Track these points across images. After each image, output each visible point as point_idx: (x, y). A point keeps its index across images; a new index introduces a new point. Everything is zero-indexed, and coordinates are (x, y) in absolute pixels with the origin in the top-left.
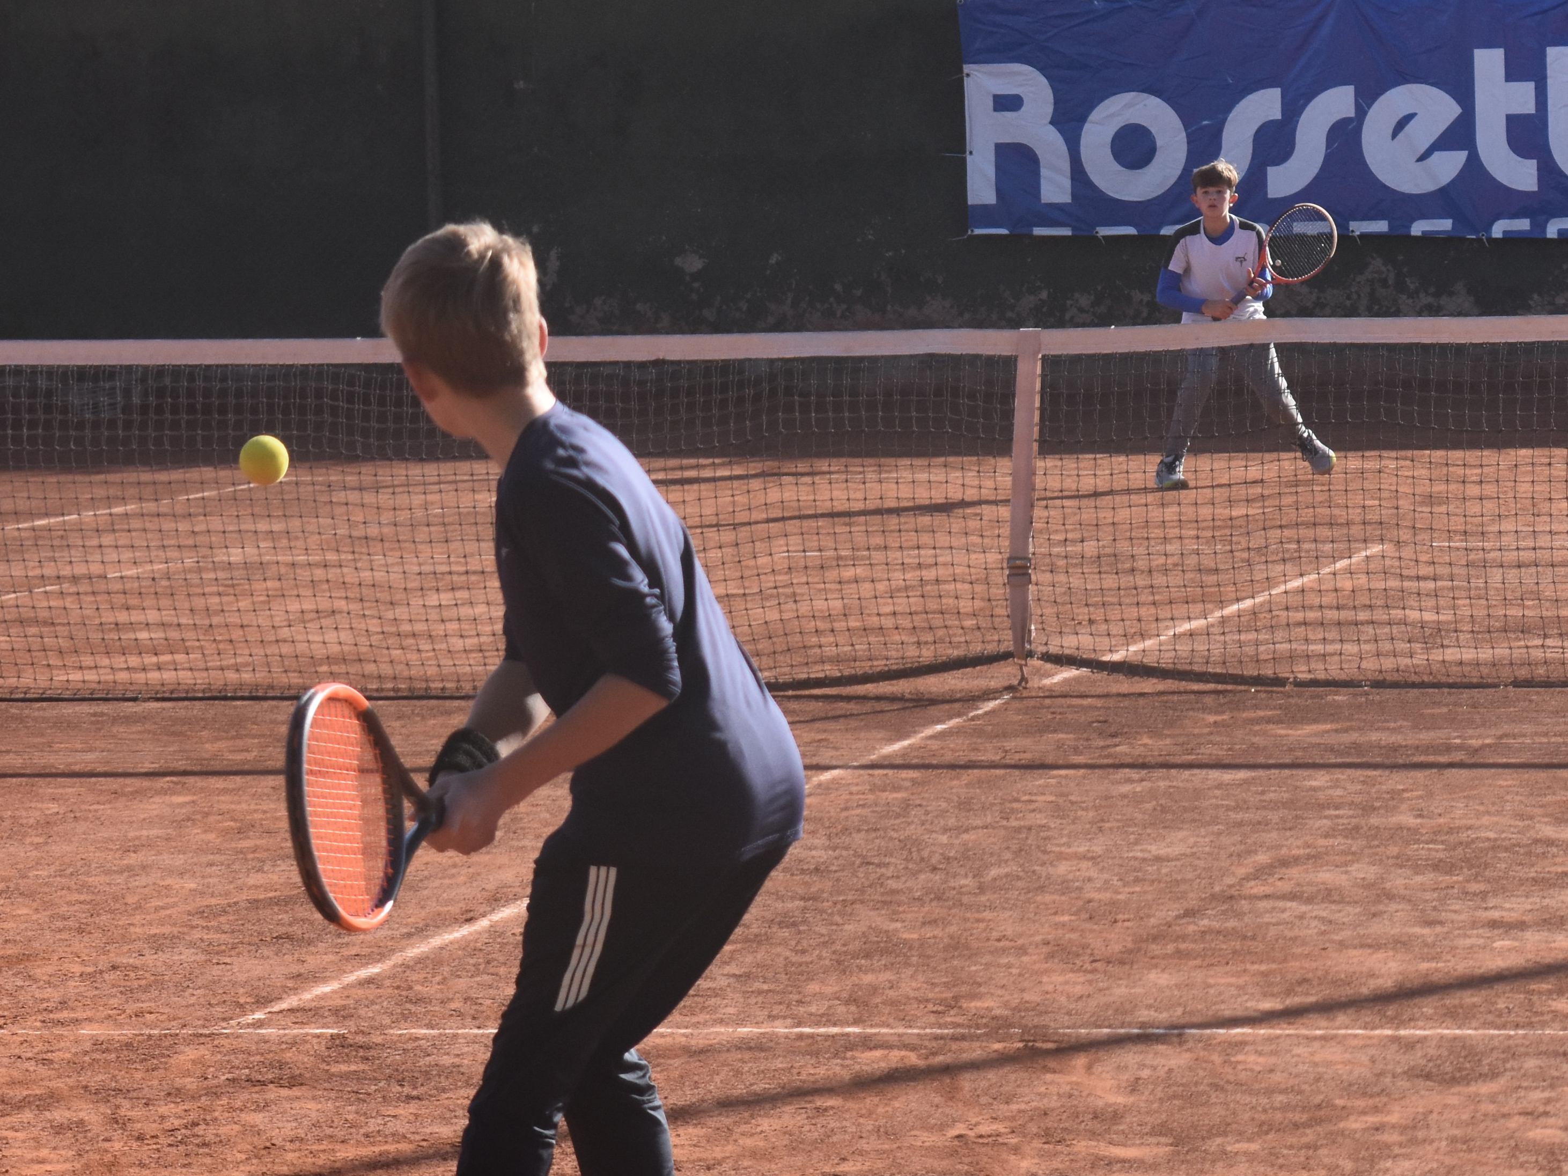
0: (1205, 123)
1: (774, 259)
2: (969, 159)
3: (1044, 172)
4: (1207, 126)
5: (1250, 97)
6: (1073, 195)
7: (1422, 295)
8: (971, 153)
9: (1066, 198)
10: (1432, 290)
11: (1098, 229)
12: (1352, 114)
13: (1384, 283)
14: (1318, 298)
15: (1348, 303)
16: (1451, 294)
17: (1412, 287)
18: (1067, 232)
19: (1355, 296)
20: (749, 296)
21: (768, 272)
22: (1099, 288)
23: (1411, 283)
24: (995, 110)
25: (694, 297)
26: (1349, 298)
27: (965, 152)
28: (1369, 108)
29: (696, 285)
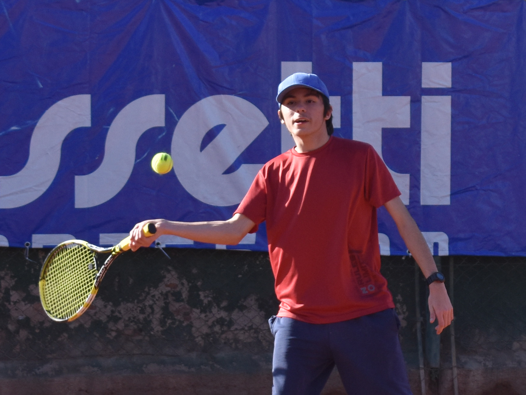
0: (14, 128)
4: (14, 131)
5: (60, 103)
7: (215, 310)
10: (224, 304)
12: (161, 122)
13: (178, 297)
14: (113, 312)
15: (141, 317)
16: (242, 308)
17: (206, 301)
19: (149, 310)
23: (204, 297)
26: (142, 311)
28: (179, 117)
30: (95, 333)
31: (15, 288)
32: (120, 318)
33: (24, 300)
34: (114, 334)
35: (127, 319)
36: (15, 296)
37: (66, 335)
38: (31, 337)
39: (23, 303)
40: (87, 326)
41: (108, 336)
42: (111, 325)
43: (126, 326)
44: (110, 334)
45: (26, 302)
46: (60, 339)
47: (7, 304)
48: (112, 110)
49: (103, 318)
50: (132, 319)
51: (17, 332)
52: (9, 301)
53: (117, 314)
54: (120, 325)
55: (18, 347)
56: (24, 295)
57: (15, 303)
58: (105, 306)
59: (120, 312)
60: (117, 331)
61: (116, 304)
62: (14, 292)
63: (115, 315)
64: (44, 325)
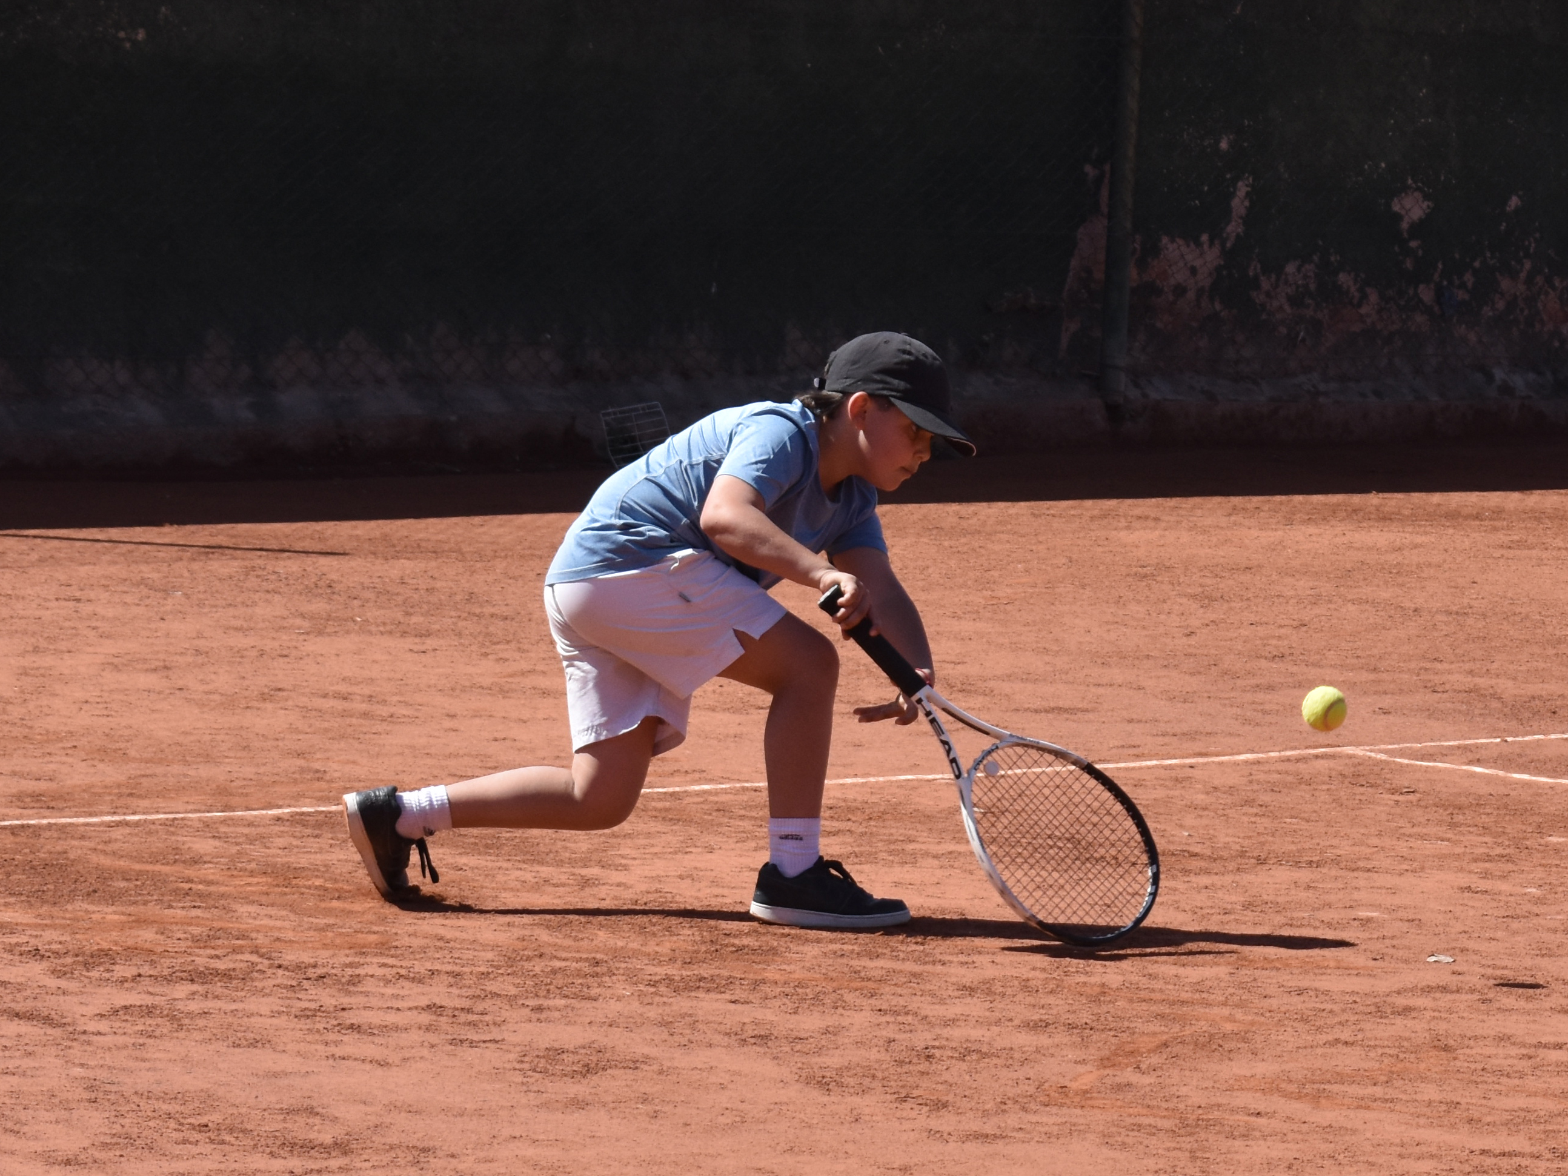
1: (1514, 202)
21: (1503, 227)
29: (1413, 244)
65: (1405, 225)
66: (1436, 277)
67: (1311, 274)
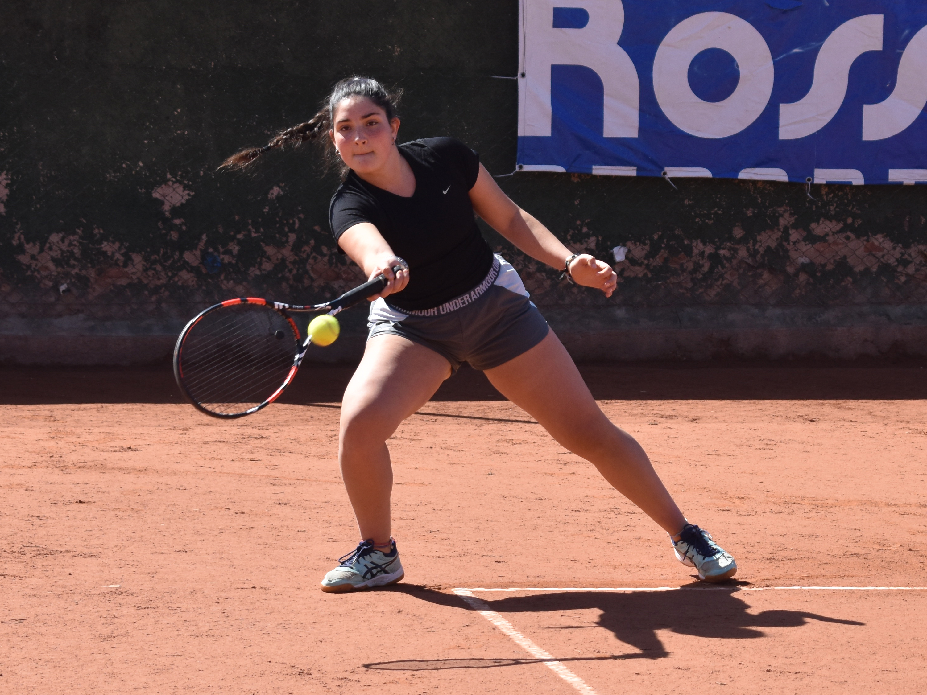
0: (796, 50)
1: (276, 191)
2: (521, 82)
3: (607, 100)
4: (797, 54)
5: (849, 23)
6: (642, 128)
8: (523, 75)
9: (634, 133)
11: (666, 169)
14: (903, 254)
18: (630, 172)
20: (240, 236)
21: (266, 210)
22: (656, 237)
24: (556, 25)
25: (174, 236)
27: (516, 75)
29: (177, 221)
30: (883, 278)
31: (795, 226)
32: (910, 262)
33: (805, 239)
34: (903, 279)
35: (918, 263)
36: (794, 235)
37: (850, 279)
38: (811, 280)
39: (803, 243)
40: (874, 270)
41: (896, 281)
42: (900, 269)
43: (917, 270)
44: (899, 279)
45: (807, 242)
46: (843, 284)
47: (785, 244)
48: (907, 32)
49: (892, 261)
50: (924, 263)
51: (796, 275)
52: (788, 240)
53: (906, 256)
54: (911, 270)
55: (798, 291)
56: (805, 234)
57: (794, 243)
58: (894, 248)
59: (910, 255)
60: (907, 275)
61: (907, 246)
62: (793, 231)
63: (904, 258)
64: (827, 268)
65: (167, 207)
66: (201, 245)
67: (75, 243)
